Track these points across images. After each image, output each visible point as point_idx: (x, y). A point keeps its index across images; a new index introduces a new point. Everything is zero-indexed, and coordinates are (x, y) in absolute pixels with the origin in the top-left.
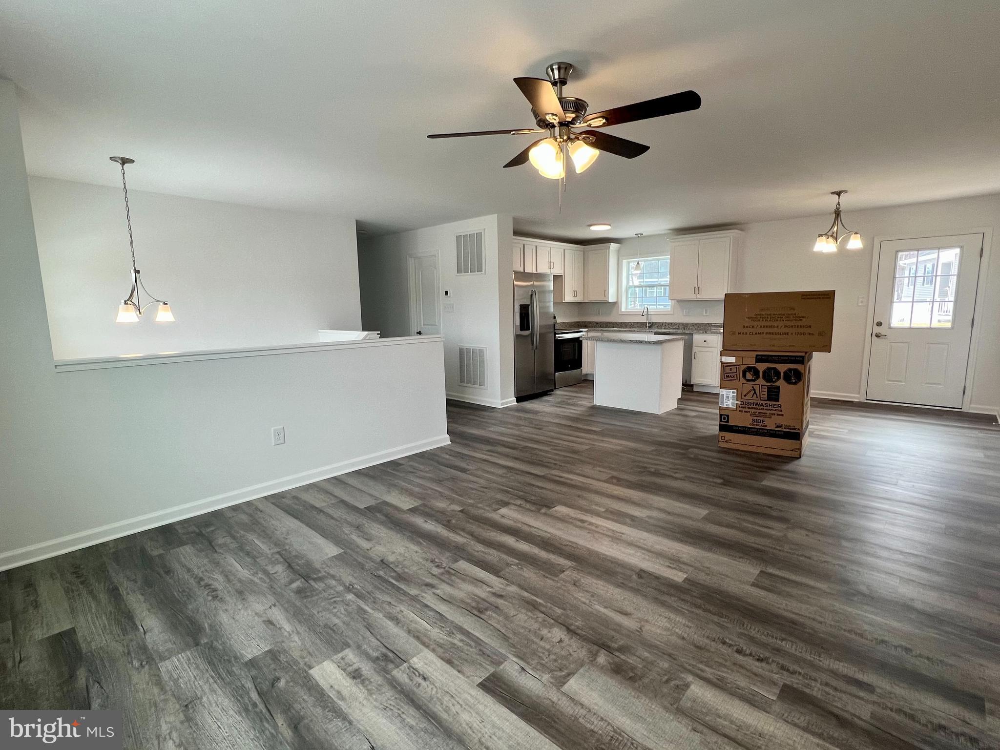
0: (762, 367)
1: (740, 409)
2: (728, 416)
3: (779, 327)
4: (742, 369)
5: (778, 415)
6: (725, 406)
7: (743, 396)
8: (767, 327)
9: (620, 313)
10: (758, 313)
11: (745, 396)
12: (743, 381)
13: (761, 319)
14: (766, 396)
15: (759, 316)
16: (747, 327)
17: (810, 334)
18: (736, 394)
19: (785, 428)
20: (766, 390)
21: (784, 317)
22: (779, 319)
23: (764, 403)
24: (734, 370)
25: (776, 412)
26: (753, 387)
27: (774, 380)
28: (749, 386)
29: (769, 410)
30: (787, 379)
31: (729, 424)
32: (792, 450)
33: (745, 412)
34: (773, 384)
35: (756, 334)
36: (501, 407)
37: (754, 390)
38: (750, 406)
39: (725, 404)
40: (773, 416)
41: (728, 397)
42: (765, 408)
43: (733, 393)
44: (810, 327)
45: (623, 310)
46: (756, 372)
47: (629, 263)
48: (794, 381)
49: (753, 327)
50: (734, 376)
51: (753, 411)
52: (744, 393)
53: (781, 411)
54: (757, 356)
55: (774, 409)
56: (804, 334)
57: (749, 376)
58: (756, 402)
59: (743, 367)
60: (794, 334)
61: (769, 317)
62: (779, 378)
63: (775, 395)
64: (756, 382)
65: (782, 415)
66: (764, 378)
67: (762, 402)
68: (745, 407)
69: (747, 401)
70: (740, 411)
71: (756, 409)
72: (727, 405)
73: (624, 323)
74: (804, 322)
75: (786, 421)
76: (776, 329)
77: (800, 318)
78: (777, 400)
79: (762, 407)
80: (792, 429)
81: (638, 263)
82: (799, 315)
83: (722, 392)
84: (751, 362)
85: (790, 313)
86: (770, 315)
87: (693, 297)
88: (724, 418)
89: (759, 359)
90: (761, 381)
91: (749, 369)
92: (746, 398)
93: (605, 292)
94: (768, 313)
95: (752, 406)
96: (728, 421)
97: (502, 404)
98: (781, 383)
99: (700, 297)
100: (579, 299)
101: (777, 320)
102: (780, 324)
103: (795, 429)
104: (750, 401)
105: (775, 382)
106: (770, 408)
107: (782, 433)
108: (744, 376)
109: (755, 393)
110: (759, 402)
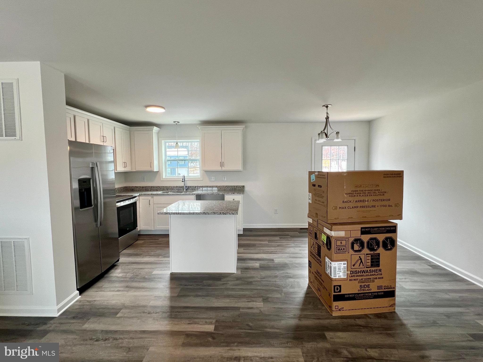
0: (366, 238)
1: (351, 278)
2: (340, 286)
3: (369, 201)
4: (350, 241)
5: (379, 278)
6: (337, 277)
7: (352, 266)
8: (361, 201)
9: (162, 180)
10: (354, 190)
11: (354, 265)
12: (351, 252)
13: (356, 195)
14: (370, 264)
15: (355, 192)
16: (346, 202)
17: (389, 206)
18: (346, 265)
19: (384, 289)
20: (370, 258)
21: (372, 192)
22: (369, 194)
23: (368, 269)
24: (344, 243)
25: (378, 276)
26: (360, 257)
27: (375, 248)
28: (356, 257)
29: (373, 275)
30: (385, 246)
31: (342, 293)
32: (390, 307)
33: (354, 280)
34: (375, 252)
35: (353, 208)
36: (57, 315)
37: (361, 259)
38: (358, 274)
39: (337, 275)
40: (376, 280)
41: (339, 269)
42: (369, 274)
43: (344, 264)
44: (389, 200)
45: (164, 177)
46: (362, 244)
47: (165, 143)
48: (389, 247)
49: (350, 202)
50: (344, 249)
51: (360, 278)
52: (353, 264)
53: (381, 274)
54: (362, 228)
55: (376, 274)
56: (385, 206)
57: (356, 247)
58: (362, 269)
59: (351, 240)
60: (379, 206)
61: (362, 192)
62: (379, 247)
63: (377, 262)
64: (362, 252)
65: (382, 278)
66: (368, 247)
67: (366, 269)
68: (354, 276)
69: (355, 270)
70: (350, 280)
71: (362, 276)
72: (339, 276)
73: (166, 187)
74: (386, 197)
75: (384, 283)
76: (367, 203)
77: (384, 193)
78: (378, 265)
79: (367, 273)
80: (390, 288)
81: (177, 143)
82: (383, 191)
83: (335, 264)
84: (358, 234)
85: (376, 189)
86: (362, 191)
87: (219, 169)
88: (337, 289)
89: (364, 232)
90: (366, 251)
91: (357, 240)
92: (355, 267)
93: (151, 164)
94: (361, 189)
95: (360, 274)
96: (340, 291)
97: (59, 310)
98: (381, 250)
99: (224, 169)
100: (128, 169)
101: (368, 196)
102: (370, 198)
103: (391, 288)
104: (357, 270)
105: (376, 250)
106: (374, 273)
107: (382, 293)
108: (353, 248)
109: (361, 262)
110: (364, 269)
